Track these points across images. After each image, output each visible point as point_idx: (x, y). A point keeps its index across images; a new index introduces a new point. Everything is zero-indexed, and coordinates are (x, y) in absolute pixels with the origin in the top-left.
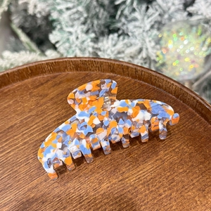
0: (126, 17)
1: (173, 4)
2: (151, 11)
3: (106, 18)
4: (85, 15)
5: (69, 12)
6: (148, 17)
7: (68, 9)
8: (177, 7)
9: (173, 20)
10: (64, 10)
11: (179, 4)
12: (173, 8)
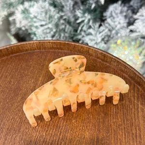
0: (85, 31)
1: (119, 23)
2: (102, 28)
3: (71, 31)
4: (54, 30)
5: (42, 28)
6: (100, 33)
7: (42, 26)
8: (122, 25)
9: (119, 35)
10: (39, 27)
11: (124, 23)
12: (119, 26)
